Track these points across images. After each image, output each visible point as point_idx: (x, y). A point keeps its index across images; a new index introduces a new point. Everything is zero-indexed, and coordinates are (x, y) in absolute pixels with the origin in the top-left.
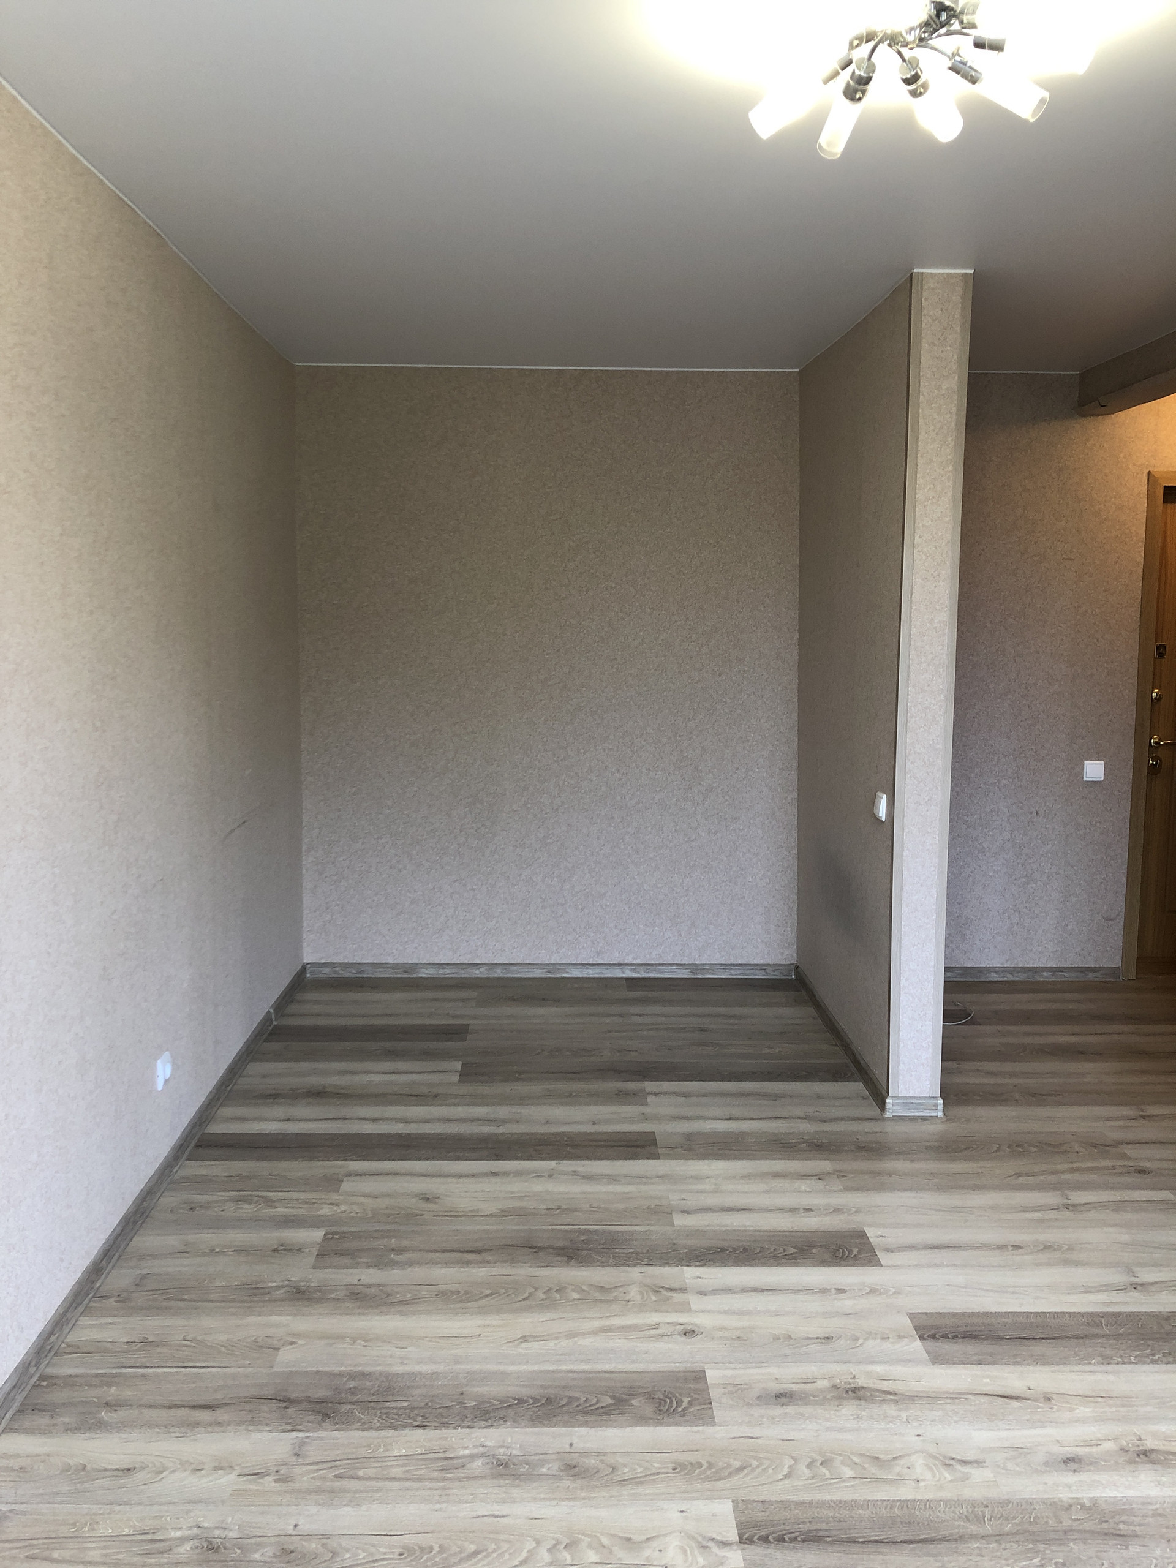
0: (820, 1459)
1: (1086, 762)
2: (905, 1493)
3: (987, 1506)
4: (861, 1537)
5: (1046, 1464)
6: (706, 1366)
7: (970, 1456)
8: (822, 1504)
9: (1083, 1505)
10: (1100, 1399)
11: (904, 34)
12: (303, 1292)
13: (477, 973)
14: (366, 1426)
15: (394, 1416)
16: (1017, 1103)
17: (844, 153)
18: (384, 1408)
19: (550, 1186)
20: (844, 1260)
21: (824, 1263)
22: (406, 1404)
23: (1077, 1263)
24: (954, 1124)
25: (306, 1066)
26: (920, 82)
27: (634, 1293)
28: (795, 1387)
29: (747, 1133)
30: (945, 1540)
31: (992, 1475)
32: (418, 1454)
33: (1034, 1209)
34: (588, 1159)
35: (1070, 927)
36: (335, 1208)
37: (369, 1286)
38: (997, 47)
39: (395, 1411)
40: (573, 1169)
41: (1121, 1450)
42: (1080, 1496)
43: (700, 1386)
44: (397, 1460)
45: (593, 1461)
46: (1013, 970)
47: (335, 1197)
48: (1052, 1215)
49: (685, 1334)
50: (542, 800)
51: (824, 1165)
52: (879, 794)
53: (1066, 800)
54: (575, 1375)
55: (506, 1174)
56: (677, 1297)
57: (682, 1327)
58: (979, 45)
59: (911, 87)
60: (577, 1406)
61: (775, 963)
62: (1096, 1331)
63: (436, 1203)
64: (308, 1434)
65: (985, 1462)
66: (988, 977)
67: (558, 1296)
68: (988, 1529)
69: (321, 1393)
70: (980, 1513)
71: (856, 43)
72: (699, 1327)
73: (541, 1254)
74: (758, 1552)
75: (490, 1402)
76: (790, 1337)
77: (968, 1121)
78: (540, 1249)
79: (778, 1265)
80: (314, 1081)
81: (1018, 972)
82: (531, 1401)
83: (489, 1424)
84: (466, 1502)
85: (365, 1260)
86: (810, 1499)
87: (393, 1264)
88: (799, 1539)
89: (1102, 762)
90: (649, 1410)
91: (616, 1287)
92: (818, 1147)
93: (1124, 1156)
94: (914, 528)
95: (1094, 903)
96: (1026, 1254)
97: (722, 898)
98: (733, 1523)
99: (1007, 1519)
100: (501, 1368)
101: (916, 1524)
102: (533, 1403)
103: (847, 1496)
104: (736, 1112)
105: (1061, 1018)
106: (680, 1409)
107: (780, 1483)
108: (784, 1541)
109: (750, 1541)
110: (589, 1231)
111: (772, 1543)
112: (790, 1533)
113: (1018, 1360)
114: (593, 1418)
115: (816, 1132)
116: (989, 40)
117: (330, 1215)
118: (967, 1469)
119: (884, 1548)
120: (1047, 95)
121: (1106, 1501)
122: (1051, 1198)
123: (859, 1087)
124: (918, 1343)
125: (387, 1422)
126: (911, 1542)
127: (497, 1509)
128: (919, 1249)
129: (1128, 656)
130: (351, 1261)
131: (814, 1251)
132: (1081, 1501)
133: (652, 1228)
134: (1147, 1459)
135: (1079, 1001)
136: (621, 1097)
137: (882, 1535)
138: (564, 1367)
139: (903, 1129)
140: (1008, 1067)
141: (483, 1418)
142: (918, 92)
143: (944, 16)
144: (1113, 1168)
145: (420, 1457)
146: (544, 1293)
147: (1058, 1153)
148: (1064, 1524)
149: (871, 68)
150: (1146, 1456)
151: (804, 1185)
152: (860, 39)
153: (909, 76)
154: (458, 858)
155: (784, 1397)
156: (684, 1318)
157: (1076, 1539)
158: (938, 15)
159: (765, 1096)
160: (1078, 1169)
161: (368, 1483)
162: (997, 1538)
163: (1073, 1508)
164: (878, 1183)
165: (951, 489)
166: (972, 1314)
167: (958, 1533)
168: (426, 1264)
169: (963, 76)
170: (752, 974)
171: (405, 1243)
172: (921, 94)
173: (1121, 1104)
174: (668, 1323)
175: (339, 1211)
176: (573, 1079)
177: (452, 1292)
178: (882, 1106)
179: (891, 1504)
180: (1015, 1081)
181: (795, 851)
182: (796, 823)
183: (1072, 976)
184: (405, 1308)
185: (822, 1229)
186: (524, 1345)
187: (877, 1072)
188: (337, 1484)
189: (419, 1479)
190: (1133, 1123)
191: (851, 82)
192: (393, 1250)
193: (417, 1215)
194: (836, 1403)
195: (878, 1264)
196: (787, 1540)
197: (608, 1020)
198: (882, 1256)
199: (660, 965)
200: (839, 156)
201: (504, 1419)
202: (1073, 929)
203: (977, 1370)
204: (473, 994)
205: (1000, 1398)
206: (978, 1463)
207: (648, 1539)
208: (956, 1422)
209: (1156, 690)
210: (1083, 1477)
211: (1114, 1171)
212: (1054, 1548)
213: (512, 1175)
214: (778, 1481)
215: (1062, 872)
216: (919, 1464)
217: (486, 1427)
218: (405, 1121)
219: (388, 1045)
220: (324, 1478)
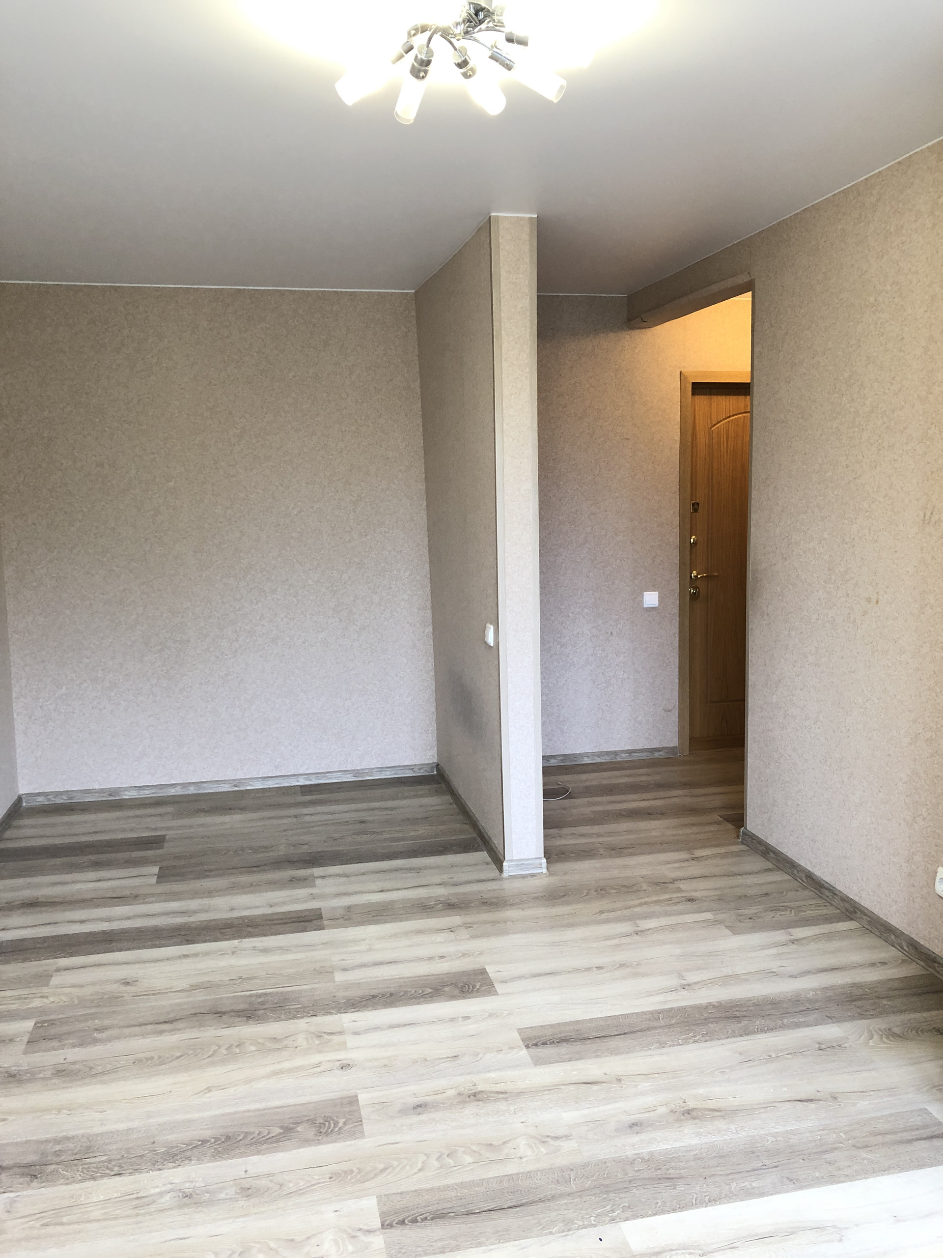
0: (447, 1152)
1: (645, 593)
2: (511, 1169)
3: (573, 1170)
4: (476, 1209)
5: (617, 1130)
6: (359, 1091)
7: (560, 1133)
8: (447, 1188)
9: (643, 1159)
10: (656, 1075)
11: (452, 28)
12: (14, 1076)
13: (172, 792)
14: (69, 1181)
15: (94, 1169)
16: (602, 856)
17: (415, 119)
18: (86, 1164)
19: (233, 961)
20: (469, 993)
21: (453, 997)
22: (104, 1158)
23: (644, 975)
24: (555, 878)
25: (21, 881)
26: (469, 67)
27: (301, 1040)
28: (428, 1099)
29: (396, 901)
30: (541, 1201)
31: (576, 1145)
32: (115, 1198)
33: (613, 937)
34: (265, 935)
35: (640, 719)
36: (45, 1000)
37: (75, 1063)
38: (522, 42)
39: (95, 1165)
40: (253, 945)
41: (671, 1112)
42: (641, 1151)
43: (354, 1108)
44: (97, 1205)
45: (264, 1182)
46: (600, 754)
47: (45, 990)
48: (624, 940)
49: (342, 1068)
50: (222, 644)
51: (455, 919)
52: (488, 625)
53: (632, 622)
54: (251, 1114)
55: (196, 955)
56: (336, 1039)
57: (340, 1062)
58: (510, 40)
59: (463, 70)
60: (252, 1139)
61: (421, 763)
62: (656, 1024)
63: (135, 986)
64: (18, 1194)
65: (571, 1135)
66: (581, 761)
67: (238, 1050)
68: (573, 1187)
69: (31, 1158)
70: (567, 1176)
71: (413, 32)
72: (354, 1061)
73: (225, 1017)
74: (397, 1233)
75: (178, 1147)
76: (426, 1060)
77: (565, 874)
78: (224, 1013)
79: (418, 1004)
80: (27, 894)
81: (603, 756)
82: (213, 1140)
83: (177, 1165)
84: (156, 1231)
85: (71, 1041)
86: (438, 1185)
87: (96, 1041)
88: (428, 1218)
89: (657, 592)
90: (311, 1133)
91: (286, 1037)
92: (451, 906)
93: (679, 890)
94: (503, 418)
95: (656, 699)
96: (607, 972)
97: (377, 714)
98: (377, 1215)
99: (587, 1178)
100: (188, 1116)
101: (519, 1192)
102: (214, 1142)
103: (467, 1178)
104: (388, 885)
105: (634, 788)
106: (337, 1129)
107: (415, 1176)
108: (417, 1221)
109: (391, 1226)
110: (266, 994)
111: (408, 1225)
112: (421, 1215)
113: (599, 1054)
114: (265, 1146)
115: (450, 894)
116: (517, 36)
117: (41, 1007)
118: (558, 1143)
119: (494, 1215)
120: (565, 83)
121: (660, 1153)
122: (625, 927)
123: (483, 855)
124: (524, 1052)
125: (87, 1175)
126: (515, 1207)
127: (181, 1233)
128: (527, 978)
129: (672, 512)
130: (59, 1044)
131: (446, 989)
132: (641, 1156)
133: (316, 986)
134: (689, 1116)
135: (648, 775)
136: (294, 882)
137: (493, 1205)
138: (242, 1109)
139: (517, 885)
140: (596, 829)
141: (172, 1160)
142: (468, 74)
143: (481, 15)
144: (671, 899)
145: (118, 1199)
146: (226, 1049)
147: (632, 892)
148: (629, 1175)
149: (430, 53)
150: (689, 1114)
151: (440, 937)
152: (417, 30)
153: (460, 61)
154: (151, 696)
155: (420, 1107)
156: (342, 1055)
157: (637, 1187)
158: (477, 14)
159: (410, 870)
160: (646, 903)
161: (71, 1227)
162: (580, 1194)
163: (636, 1162)
164: (499, 929)
165: (529, 386)
166: (566, 1024)
167: (550, 1194)
168: (126, 1037)
169: (500, 64)
170: (403, 773)
171: (107, 1022)
172: (470, 76)
173: (678, 850)
174: (328, 1061)
175: (48, 1002)
176: (254, 872)
177: (147, 1059)
178: (501, 870)
179: (500, 1179)
180: (601, 840)
181: (432, 673)
182: (432, 651)
183: (643, 756)
184: (106, 1077)
185: (453, 971)
186: (208, 1095)
187: (496, 841)
188: (43, 1231)
189: (116, 1218)
190: (686, 864)
191: (416, 64)
192: (96, 1029)
193: (117, 998)
194: (461, 1107)
195: (495, 993)
196: (419, 1220)
197: (285, 821)
198: (498, 987)
199: (328, 772)
200: (412, 122)
201: (189, 1159)
202: (642, 720)
203: (568, 1066)
204: (170, 809)
205: (584, 1085)
206: (567, 1137)
207: (308, 1238)
208: (551, 1108)
209: (694, 537)
210: (644, 1136)
211: (671, 902)
212: (622, 1195)
213: (201, 955)
214: (413, 1175)
215: (631, 677)
216: (522, 1142)
217: (174, 1167)
218: (109, 920)
219: (93, 858)
220: (32, 1228)
